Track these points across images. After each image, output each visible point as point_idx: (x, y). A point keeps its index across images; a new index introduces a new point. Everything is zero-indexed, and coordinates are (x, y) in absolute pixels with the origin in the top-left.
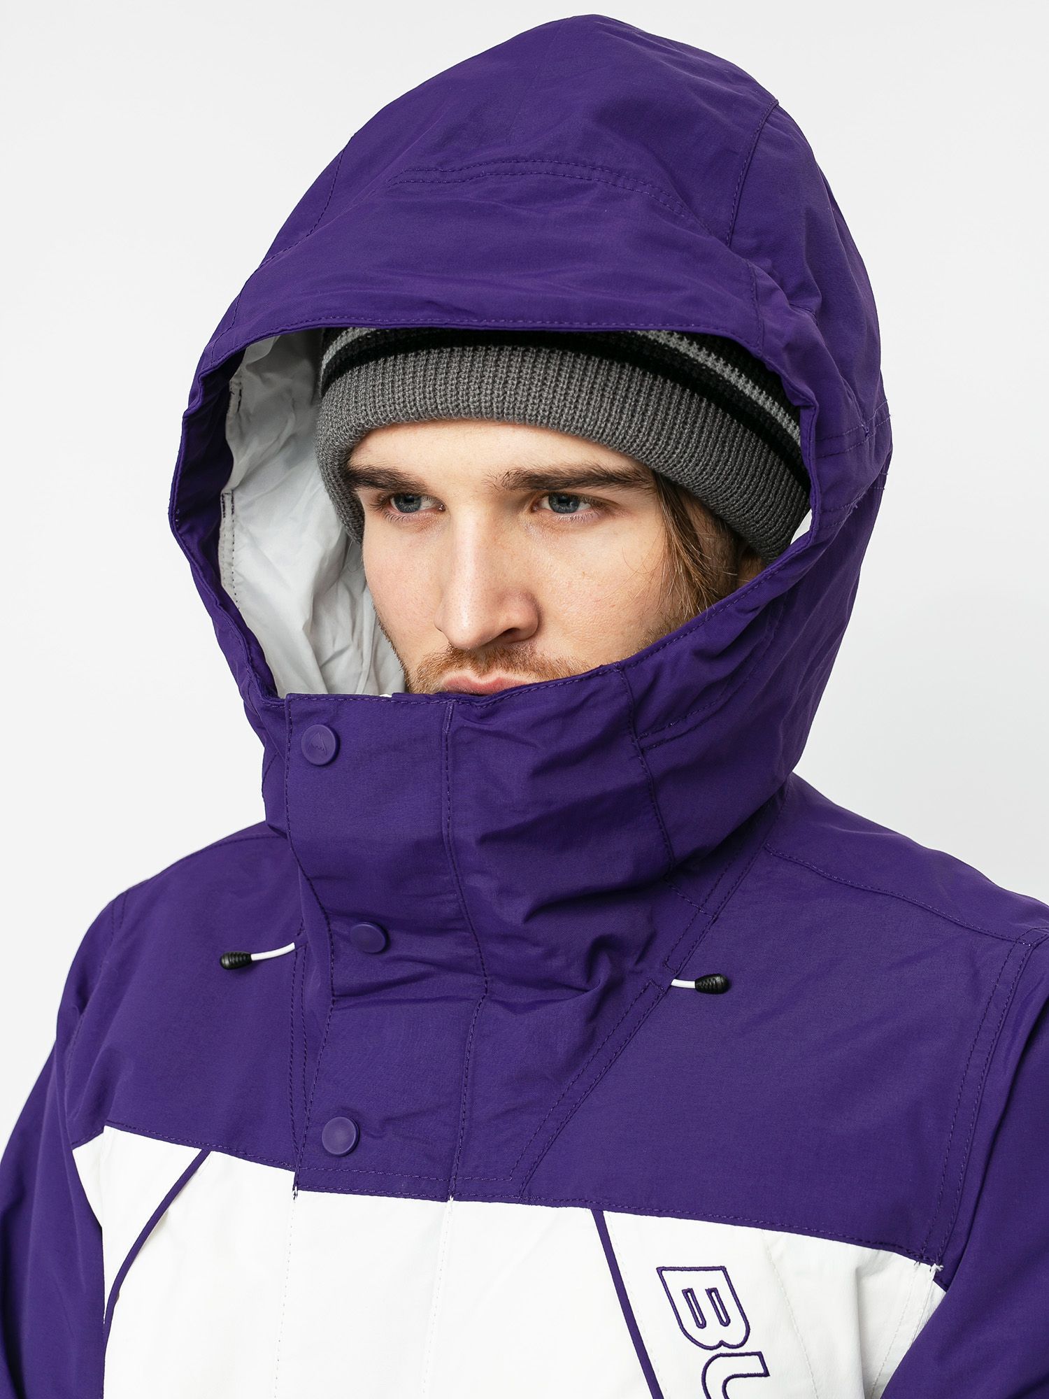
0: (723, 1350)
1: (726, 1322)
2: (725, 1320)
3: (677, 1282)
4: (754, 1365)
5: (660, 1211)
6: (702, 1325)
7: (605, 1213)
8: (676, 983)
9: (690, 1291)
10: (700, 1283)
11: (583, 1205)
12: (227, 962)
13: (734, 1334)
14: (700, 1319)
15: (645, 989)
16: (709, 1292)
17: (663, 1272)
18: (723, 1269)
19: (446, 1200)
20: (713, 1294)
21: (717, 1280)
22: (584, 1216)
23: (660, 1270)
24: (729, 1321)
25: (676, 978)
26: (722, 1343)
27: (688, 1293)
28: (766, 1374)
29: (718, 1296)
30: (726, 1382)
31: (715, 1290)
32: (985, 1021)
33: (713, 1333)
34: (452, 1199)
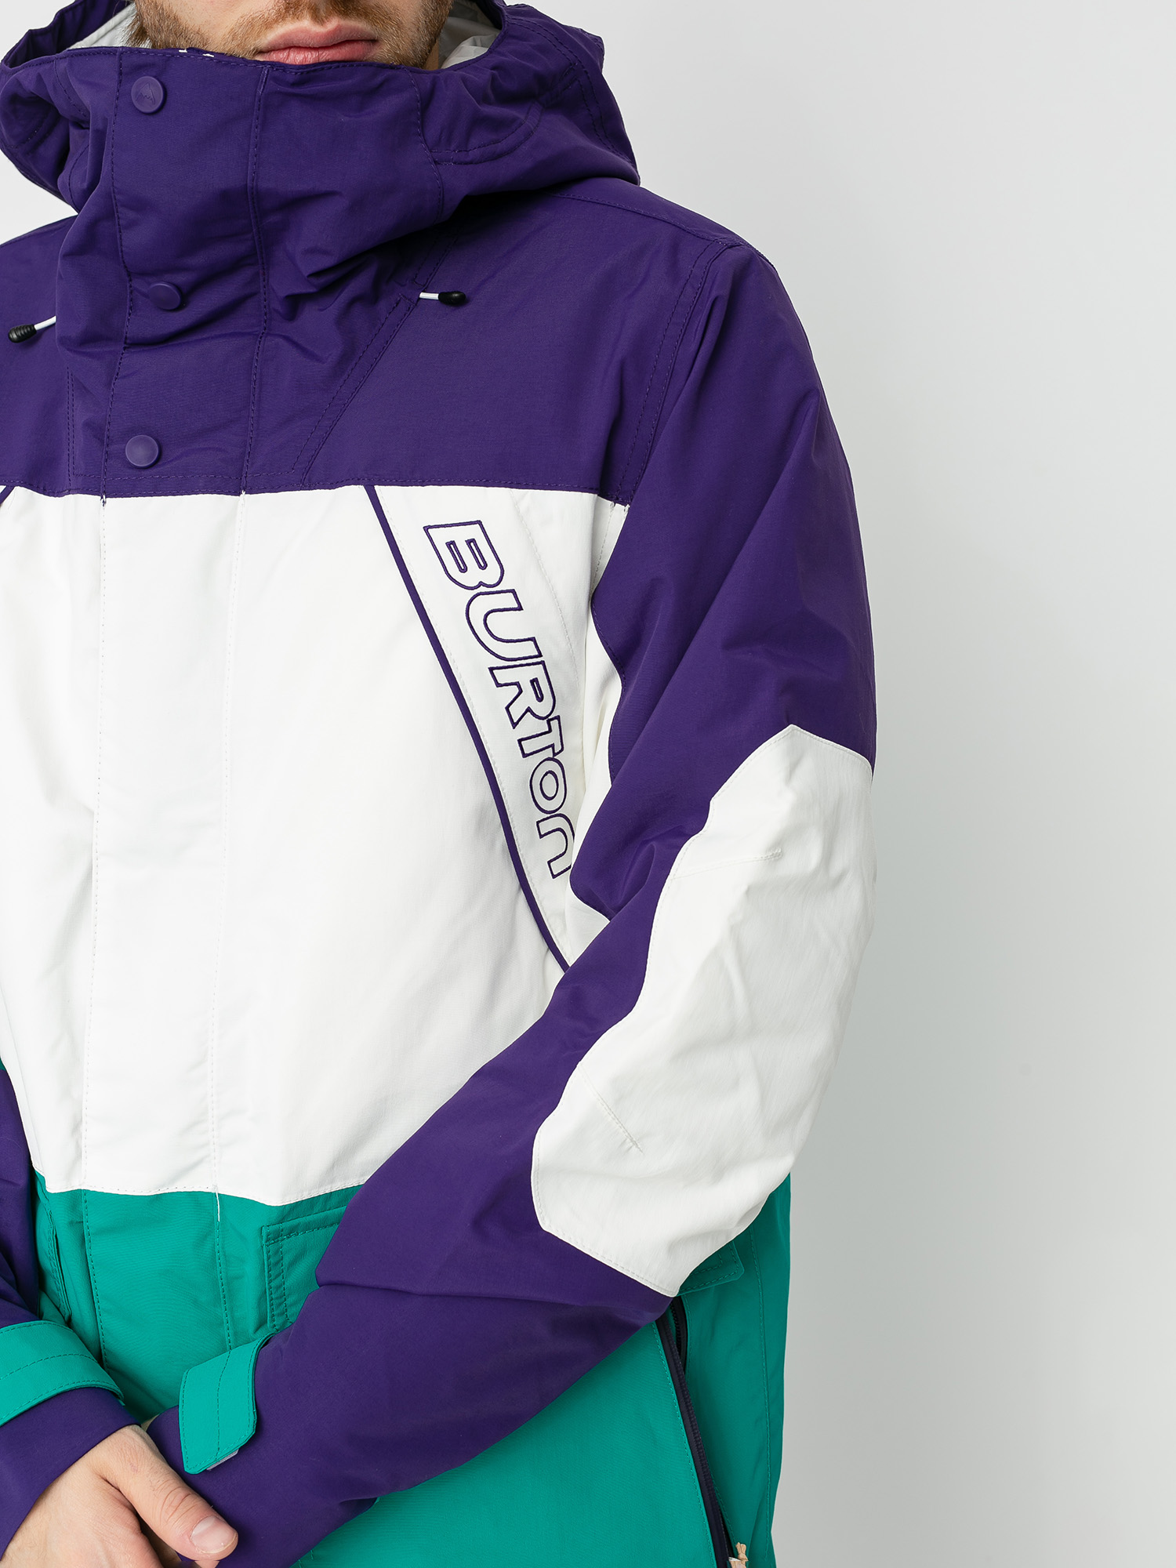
0: (482, 589)
1: (483, 566)
2: (483, 565)
3: (441, 537)
4: (508, 601)
5: (423, 481)
6: (464, 569)
7: (376, 487)
8: (423, 295)
9: (453, 543)
10: (460, 536)
11: (356, 482)
12: (15, 336)
13: (491, 575)
14: (462, 565)
15: (397, 304)
16: (469, 542)
17: (429, 530)
18: (479, 523)
19: (239, 494)
20: (472, 544)
21: (474, 532)
22: (358, 492)
23: (426, 529)
24: (486, 565)
25: (424, 291)
26: (481, 584)
27: (451, 545)
28: (520, 608)
29: (476, 545)
30: (486, 615)
31: (473, 541)
32: (682, 297)
33: (473, 576)
34: (244, 493)
